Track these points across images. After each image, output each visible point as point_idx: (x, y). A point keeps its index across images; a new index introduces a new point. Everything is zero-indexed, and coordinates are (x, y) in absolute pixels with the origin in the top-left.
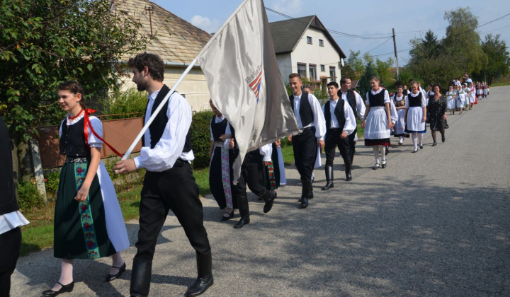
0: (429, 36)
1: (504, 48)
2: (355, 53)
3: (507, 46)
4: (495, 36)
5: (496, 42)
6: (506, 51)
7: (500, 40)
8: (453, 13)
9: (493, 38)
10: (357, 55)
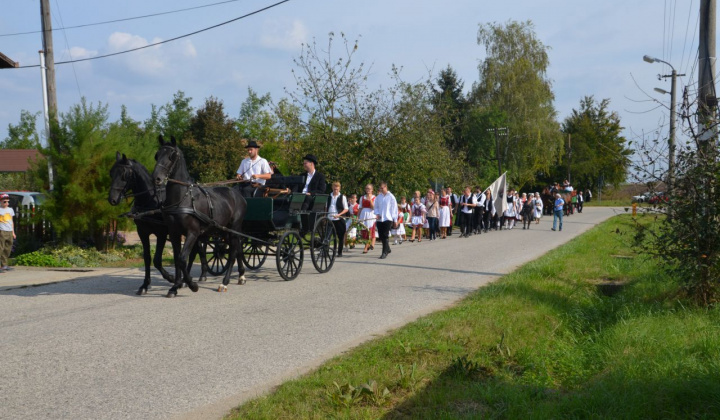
0: (448, 80)
1: (615, 127)
2: (259, 97)
3: (621, 125)
4: (600, 101)
5: (602, 114)
6: (620, 135)
7: (609, 110)
8: (498, 32)
9: (595, 105)
10: (262, 102)
